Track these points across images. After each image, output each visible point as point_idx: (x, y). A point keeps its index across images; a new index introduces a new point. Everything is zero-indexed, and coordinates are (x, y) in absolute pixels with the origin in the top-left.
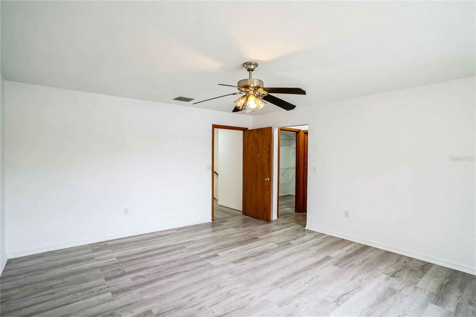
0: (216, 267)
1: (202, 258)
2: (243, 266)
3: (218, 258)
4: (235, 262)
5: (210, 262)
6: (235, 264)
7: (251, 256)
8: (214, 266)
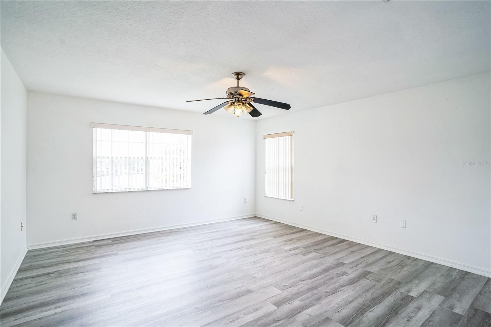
0: (271, 285)
1: (295, 298)
2: (240, 285)
3: (274, 298)
4: (249, 292)
5: (281, 292)
6: (249, 288)
7: (225, 302)
8: (275, 287)
